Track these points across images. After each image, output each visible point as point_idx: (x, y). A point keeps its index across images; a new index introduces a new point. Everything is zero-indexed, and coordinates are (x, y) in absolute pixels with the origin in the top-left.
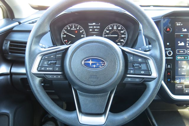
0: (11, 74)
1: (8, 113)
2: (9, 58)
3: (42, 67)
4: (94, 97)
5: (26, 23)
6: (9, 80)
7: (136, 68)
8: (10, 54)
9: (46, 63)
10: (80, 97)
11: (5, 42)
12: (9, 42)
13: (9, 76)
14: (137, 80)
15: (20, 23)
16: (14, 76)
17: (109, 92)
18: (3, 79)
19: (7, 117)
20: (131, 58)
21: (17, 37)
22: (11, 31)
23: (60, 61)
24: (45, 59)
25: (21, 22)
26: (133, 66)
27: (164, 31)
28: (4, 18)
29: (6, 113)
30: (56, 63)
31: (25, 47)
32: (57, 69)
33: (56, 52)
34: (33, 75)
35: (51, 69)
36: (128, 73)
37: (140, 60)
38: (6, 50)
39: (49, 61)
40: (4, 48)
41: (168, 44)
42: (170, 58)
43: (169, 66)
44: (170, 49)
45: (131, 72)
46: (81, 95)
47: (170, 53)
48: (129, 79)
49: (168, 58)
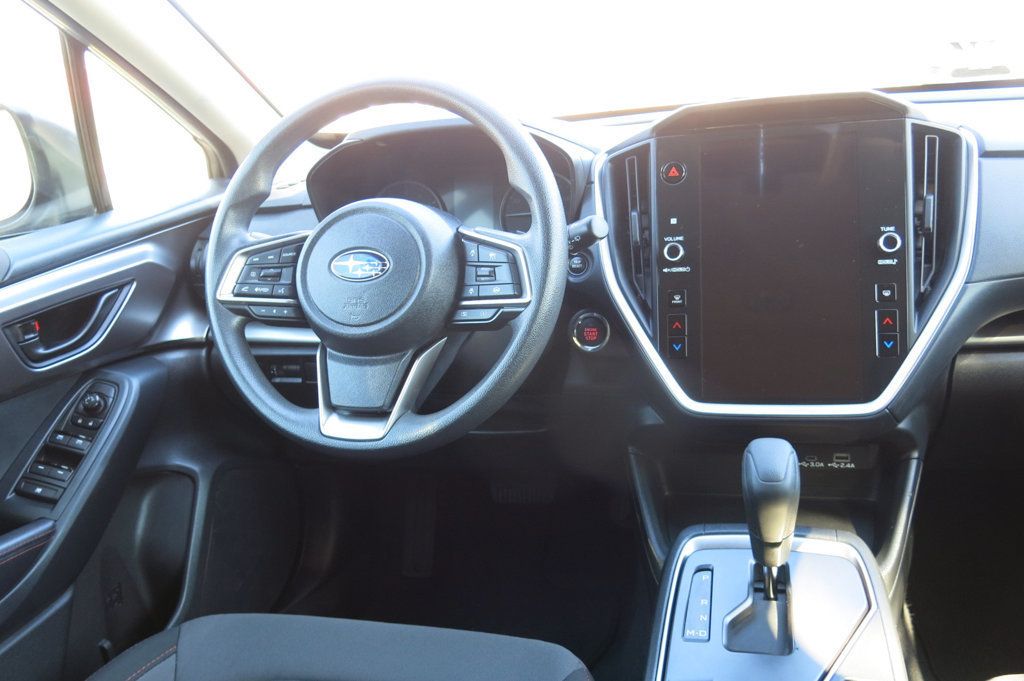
1: (194, 472)
3: (243, 284)
7: (483, 279)
9: (253, 274)
10: (330, 363)
14: (486, 314)
19: (189, 482)
20: (472, 251)
29: (187, 468)
30: (279, 275)
32: (282, 291)
34: (222, 307)
35: (265, 290)
36: (465, 295)
37: (492, 255)
39: (263, 268)
41: (674, 221)
42: (681, 269)
43: (677, 299)
44: (681, 238)
45: (471, 291)
46: (334, 358)
47: (674, 251)
48: (464, 314)
49: (675, 270)
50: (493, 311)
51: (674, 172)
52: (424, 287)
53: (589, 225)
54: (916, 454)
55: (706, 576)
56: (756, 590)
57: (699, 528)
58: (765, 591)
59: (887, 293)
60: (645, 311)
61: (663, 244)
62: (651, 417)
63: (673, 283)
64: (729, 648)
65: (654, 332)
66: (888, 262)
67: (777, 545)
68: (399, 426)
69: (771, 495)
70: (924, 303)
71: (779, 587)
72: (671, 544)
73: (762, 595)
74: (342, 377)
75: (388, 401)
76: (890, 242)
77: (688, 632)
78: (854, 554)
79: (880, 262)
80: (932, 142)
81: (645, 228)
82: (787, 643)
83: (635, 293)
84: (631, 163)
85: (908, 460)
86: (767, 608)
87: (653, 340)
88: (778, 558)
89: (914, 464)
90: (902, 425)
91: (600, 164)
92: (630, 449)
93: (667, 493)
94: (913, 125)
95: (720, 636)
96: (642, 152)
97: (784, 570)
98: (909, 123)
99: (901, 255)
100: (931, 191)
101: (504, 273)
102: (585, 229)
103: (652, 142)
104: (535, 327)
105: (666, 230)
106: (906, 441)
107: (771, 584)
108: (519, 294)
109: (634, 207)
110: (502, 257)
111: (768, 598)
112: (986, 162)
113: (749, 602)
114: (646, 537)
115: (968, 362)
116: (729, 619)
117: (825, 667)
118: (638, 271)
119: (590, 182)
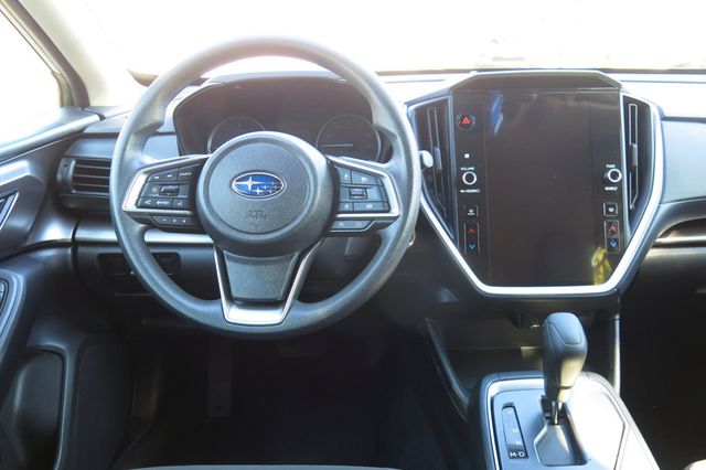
0: (75, 244)
2: (71, 206)
4: (260, 263)
5: (117, 118)
6: (70, 258)
8: (74, 191)
11: (63, 162)
12: (73, 163)
13: (69, 251)
15: (102, 118)
16: (81, 250)
17: (297, 254)
18: (54, 256)
21: (93, 150)
22: (79, 136)
23: (187, 186)
24: (153, 181)
25: (106, 115)
26: (350, 194)
27: (455, 125)
28: (62, 105)
33: (179, 166)
38: (64, 182)
40: (59, 177)
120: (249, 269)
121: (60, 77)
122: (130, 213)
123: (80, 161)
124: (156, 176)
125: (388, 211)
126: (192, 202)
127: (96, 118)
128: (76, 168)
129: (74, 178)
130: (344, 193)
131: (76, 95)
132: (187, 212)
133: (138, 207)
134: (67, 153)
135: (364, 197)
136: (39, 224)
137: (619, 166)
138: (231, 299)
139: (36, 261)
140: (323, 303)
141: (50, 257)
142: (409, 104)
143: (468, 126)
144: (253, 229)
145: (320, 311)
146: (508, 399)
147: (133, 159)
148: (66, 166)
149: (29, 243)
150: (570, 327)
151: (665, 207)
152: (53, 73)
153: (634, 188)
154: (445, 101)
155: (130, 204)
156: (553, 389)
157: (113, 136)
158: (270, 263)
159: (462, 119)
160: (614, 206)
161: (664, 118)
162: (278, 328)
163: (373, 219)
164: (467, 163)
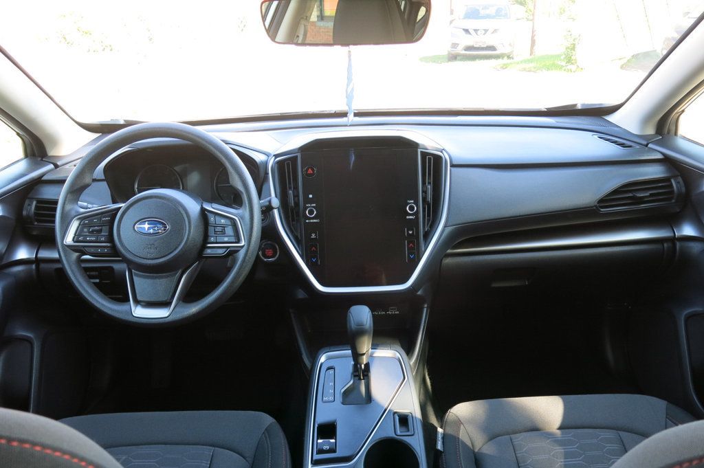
0: (38, 261)
1: (30, 337)
2: (35, 233)
3: (80, 235)
4: (156, 278)
5: (67, 166)
6: (34, 272)
7: (218, 233)
8: (36, 223)
9: (85, 230)
10: (135, 278)
11: (27, 202)
12: (34, 203)
13: (34, 266)
14: (220, 251)
15: (56, 166)
16: (42, 266)
17: (180, 271)
18: (23, 271)
19: (29, 344)
20: (212, 219)
21: (47, 193)
22: (38, 182)
23: (108, 227)
24: (84, 224)
25: (59, 163)
26: (215, 231)
27: (303, 175)
28: (26, 156)
29: (28, 336)
30: (100, 231)
31: (55, 210)
32: (103, 239)
33: (102, 213)
34: (68, 249)
35: (93, 239)
36: (209, 241)
37: (223, 221)
38: (28, 216)
39: (91, 227)
40: (24, 213)
41: (311, 196)
42: (315, 221)
43: (313, 236)
44: (314, 205)
45: (212, 239)
46: (137, 275)
47: (311, 212)
48: (209, 251)
49: (312, 221)
50: (224, 250)
51: (310, 171)
52: (188, 238)
53: (270, 202)
54: (426, 306)
55: (331, 372)
56: (355, 376)
57: (327, 349)
58: (359, 376)
59: (411, 232)
60: (298, 241)
61: (306, 208)
62: (301, 294)
63: (311, 228)
64: (343, 403)
65: (302, 252)
66: (411, 217)
67: (364, 354)
68: (177, 309)
69: (361, 332)
70: (427, 236)
71: (365, 373)
72: (314, 358)
73: (357, 378)
74: (143, 285)
75: (170, 297)
76: (412, 208)
77: (324, 399)
78: (398, 355)
79: (407, 217)
80: (430, 159)
81: (296, 196)
82: (369, 398)
83: (292, 232)
84: (288, 164)
85: (423, 308)
86: (359, 384)
87: (302, 256)
88: (365, 360)
89: (425, 309)
90: (419, 293)
91: (271, 162)
92: (291, 310)
93: (309, 331)
94: (421, 152)
95: (339, 398)
96: (293, 160)
97: (367, 365)
98: (419, 150)
99: (417, 214)
100: (429, 183)
101: (229, 231)
102: (268, 203)
103: (299, 155)
104: (247, 258)
105: (307, 201)
106: (421, 300)
107: (362, 373)
108: (238, 241)
109: (290, 188)
110: (228, 222)
111: (360, 379)
112: (454, 169)
113: (352, 382)
114: (301, 354)
115: (448, 261)
116: (343, 390)
117: (386, 406)
118: (293, 220)
119: (267, 174)
120: (149, 281)
121: (24, 137)
122: (69, 246)
123: (40, 201)
124: (87, 221)
125: (238, 242)
126: (110, 238)
127: (52, 166)
128: (36, 207)
129: (36, 214)
130: (211, 230)
131: (36, 148)
132: (109, 244)
133: (75, 242)
134: (30, 196)
135: (223, 232)
136: (11, 247)
137: (416, 203)
138: (137, 302)
139: (9, 275)
140: (195, 304)
141: (19, 271)
142: (276, 156)
143: (312, 175)
144: (149, 256)
145: (194, 309)
146: (331, 363)
147: (70, 210)
148: (29, 205)
149: (5, 262)
150: (362, 315)
151: (449, 229)
152: (18, 134)
153: (429, 215)
154: (297, 157)
155: (69, 239)
156: (357, 356)
157: (62, 182)
158: (162, 277)
159: (307, 170)
160: (412, 230)
161: (452, 166)
162: (167, 320)
163: (228, 247)
164: (311, 201)
